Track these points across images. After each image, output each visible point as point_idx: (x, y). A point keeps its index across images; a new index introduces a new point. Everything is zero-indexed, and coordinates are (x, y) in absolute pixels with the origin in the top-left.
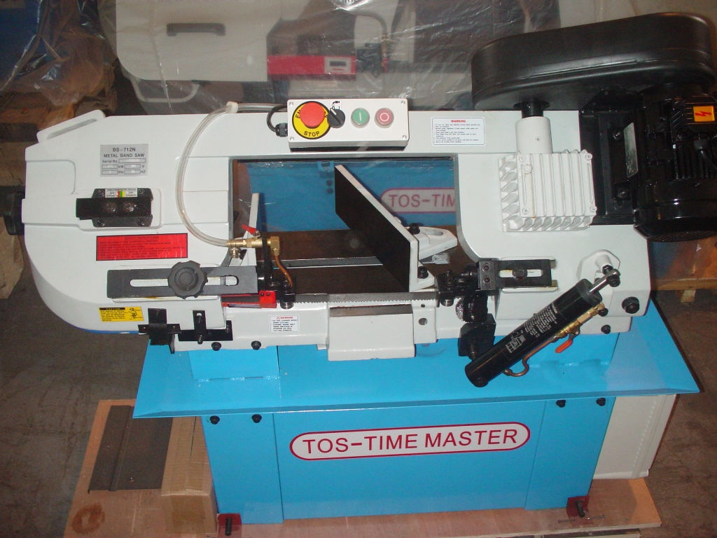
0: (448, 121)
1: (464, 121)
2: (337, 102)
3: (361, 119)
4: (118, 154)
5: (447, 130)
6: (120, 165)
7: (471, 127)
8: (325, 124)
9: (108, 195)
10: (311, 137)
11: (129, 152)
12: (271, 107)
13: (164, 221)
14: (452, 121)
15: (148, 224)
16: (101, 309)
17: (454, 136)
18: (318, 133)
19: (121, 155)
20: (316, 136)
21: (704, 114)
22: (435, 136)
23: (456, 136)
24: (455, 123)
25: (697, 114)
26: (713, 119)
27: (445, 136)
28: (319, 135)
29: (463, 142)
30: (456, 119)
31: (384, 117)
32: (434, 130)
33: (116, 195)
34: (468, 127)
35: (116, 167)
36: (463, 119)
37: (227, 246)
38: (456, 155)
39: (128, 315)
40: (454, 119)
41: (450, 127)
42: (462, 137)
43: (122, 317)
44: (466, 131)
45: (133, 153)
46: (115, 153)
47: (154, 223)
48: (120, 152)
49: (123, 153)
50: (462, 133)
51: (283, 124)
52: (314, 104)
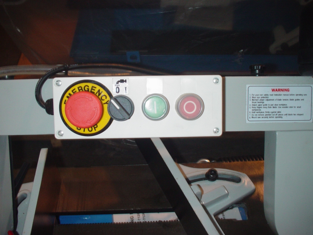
0: (267, 90)
1: (288, 90)
2: (122, 81)
5: (266, 102)
7: (295, 97)
10: (87, 132)
14: (273, 90)
17: (275, 110)
20: (94, 132)
22: (250, 110)
23: (277, 110)
24: (276, 93)
27: (263, 110)
29: (285, 118)
30: (278, 88)
32: (250, 103)
34: (292, 97)
36: (286, 88)
38: (273, 134)
40: (275, 88)
41: (270, 97)
42: (284, 111)
44: (289, 103)
50: (285, 106)
51: (51, 102)
52: (90, 85)
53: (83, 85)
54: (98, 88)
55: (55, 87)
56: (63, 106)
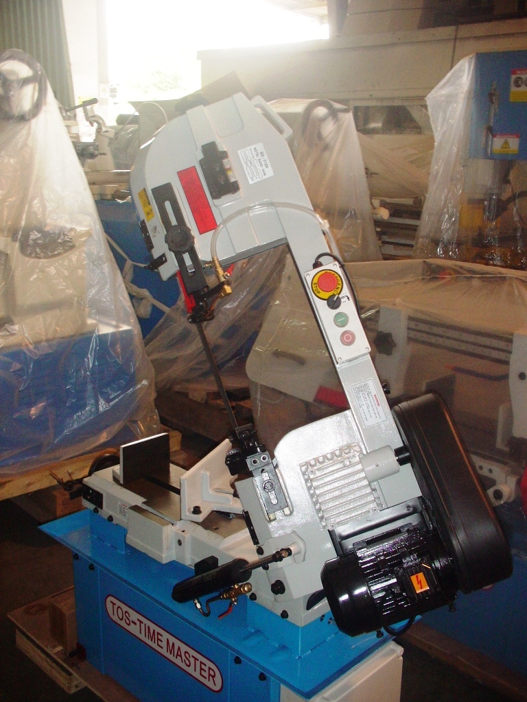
0: (374, 392)
1: (379, 405)
2: (348, 298)
3: (341, 320)
4: (260, 157)
5: (366, 394)
6: (252, 161)
7: (376, 411)
8: (326, 295)
9: (225, 161)
10: (314, 289)
11: (263, 164)
12: (336, 253)
13: (222, 207)
14: (375, 396)
15: (214, 197)
16: (144, 189)
18: (319, 292)
19: (259, 160)
20: (316, 292)
21: (419, 582)
22: (358, 386)
24: (374, 398)
25: (417, 577)
26: (418, 592)
27: (361, 393)
28: (318, 294)
30: (378, 398)
31: (348, 338)
32: (362, 384)
33: (227, 166)
34: (375, 409)
35: (249, 159)
36: (380, 403)
37: (213, 258)
38: (349, 408)
39: (147, 210)
40: (377, 396)
41: (370, 395)
42: (365, 407)
43: (145, 206)
44: (371, 409)
45: (264, 167)
46: (260, 155)
47: (216, 201)
48: (261, 158)
49: (262, 160)
50: (368, 407)
51: (321, 265)
52: (340, 282)
53: (339, 278)
54: (340, 287)
55: (332, 264)
56: (324, 272)
